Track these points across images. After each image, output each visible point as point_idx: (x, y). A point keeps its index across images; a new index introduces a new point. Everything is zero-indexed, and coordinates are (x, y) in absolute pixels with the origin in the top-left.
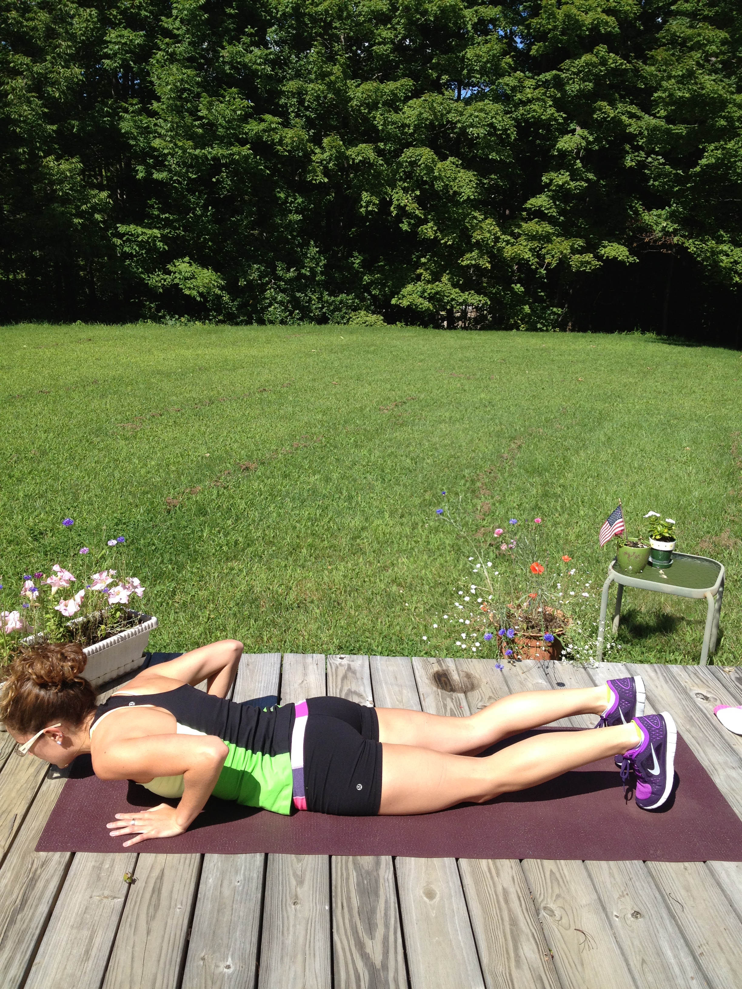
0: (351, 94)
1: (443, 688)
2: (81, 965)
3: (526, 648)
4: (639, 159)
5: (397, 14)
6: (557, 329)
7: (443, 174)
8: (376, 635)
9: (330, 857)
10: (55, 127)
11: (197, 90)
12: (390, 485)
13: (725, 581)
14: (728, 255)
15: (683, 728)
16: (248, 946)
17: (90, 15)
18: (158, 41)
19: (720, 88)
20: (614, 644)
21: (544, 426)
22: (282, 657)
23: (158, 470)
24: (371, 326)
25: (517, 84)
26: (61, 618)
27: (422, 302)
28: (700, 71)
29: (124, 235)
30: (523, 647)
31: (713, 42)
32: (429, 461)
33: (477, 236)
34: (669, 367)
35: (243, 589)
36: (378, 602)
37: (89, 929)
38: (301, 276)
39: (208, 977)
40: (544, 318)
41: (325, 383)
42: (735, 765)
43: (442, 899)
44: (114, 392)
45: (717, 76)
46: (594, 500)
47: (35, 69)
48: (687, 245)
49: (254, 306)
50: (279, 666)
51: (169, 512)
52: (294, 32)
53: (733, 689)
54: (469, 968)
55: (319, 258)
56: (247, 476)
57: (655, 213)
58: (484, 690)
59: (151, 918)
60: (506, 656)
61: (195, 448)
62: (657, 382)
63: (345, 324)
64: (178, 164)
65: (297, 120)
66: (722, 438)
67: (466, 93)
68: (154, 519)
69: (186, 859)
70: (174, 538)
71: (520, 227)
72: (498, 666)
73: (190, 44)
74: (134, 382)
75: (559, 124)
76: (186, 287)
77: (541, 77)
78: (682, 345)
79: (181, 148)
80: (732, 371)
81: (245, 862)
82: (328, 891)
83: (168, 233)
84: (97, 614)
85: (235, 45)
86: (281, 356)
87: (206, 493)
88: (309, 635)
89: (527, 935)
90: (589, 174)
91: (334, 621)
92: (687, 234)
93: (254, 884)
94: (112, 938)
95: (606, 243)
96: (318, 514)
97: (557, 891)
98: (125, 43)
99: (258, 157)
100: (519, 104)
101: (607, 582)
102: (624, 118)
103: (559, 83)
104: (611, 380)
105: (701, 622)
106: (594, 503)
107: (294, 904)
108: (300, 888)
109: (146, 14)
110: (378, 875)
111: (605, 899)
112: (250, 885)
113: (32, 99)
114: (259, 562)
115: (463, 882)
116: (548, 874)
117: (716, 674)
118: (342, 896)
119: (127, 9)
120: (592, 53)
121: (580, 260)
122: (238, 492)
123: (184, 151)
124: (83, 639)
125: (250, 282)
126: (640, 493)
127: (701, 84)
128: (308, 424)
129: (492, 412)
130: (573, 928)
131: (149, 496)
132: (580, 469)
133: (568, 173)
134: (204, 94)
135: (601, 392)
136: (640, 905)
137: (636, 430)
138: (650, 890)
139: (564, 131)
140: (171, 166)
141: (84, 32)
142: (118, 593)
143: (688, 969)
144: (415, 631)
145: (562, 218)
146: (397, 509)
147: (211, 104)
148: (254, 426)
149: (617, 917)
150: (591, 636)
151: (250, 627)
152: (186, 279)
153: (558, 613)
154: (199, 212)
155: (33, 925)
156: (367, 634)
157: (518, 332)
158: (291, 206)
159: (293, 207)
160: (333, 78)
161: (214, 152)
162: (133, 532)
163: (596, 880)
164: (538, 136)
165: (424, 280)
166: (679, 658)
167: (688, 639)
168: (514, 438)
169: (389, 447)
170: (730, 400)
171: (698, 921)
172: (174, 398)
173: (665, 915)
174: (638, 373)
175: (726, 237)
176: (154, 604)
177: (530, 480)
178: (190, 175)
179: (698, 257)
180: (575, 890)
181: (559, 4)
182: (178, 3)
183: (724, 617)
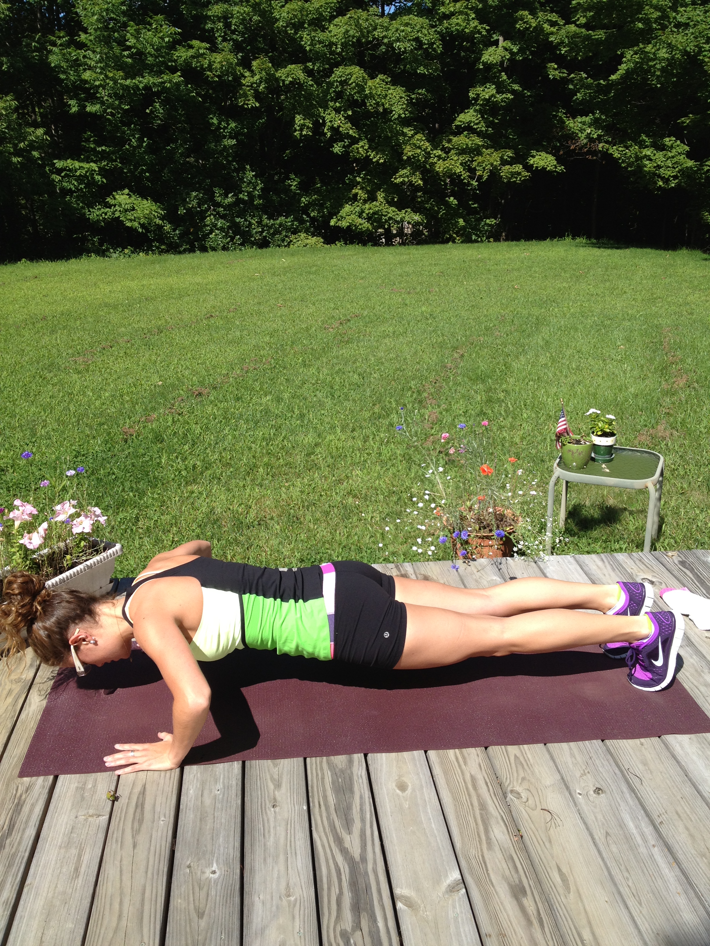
0: (276, 14)
2: (71, 883)
3: (479, 548)
6: (491, 240)
7: (374, 92)
8: (335, 546)
9: (305, 759)
11: (123, 19)
12: (340, 401)
13: (664, 471)
14: (651, 160)
16: (231, 851)
20: (562, 538)
21: (484, 334)
23: (112, 401)
24: (312, 248)
26: (26, 552)
27: (361, 222)
29: (62, 170)
30: (477, 547)
32: (375, 375)
33: (408, 153)
34: (600, 269)
35: (204, 511)
36: (336, 515)
37: (76, 847)
38: (239, 201)
39: (195, 884)
40: (479, 230)
41: (270, 306)
43: (414, 790)
44: (64, 327)
46: (536, 403)
48: (611, 151)
49: (195, 234)
51: (126, 441)
53: (676, 572)
54: (443, 854)
55: (256, 182)
56: (200, 402)
57: (580, 120)
59: (136, 833)
60: (461, 557)
61: (147, 377)
62: (589, 285)
63: (285, 246)
64: (110, 96)
65: (225, 44)
66: (654, 335)
67: (390, 9)
68: (112, 449)
70: (133, 466)
71: (449, 141)
72: (454, 567)
74: (82, 316)
75: (483, 36)
76: (128, 220)
78: (612, 248)
79: (111, 79)
80: (660, 271)
81: (224, 770)
82: (305, 792)
83: (105, 165)
84: (62, 545)
86: (226, 281)
87: (161, 420)
88: (272, 551)
89: (497, 818)
90: (514, 85)
91: (294, 535)
92: (610, 139)
93: (233, 791)
94: (100, 854)
95: (534, 152)
96: (272, 434)
97: (522, 774)
99: (190, 86)
100: (442, 18)
101: (553, 479)
102: (546, 26)
104: (545, 286)
105: (643, 511)
106: (536, 406)
107: (273, 806)
108: (278, 791)
110: (352, 773)
111: (568, 778)
112: (230, 793)
114: (218, 483)
115: (433, 772)
116: (512, 758)
117: (660, 560)
118: (319, 796)
121: (510, 170)
122: (192, 417)
123: (115, 82)
124: (50, 570)
125: (189, 210)
126: (579, 392)
128: (257, 347)
129: (434, 324)
130: (539, 808)
131: (106, 427)
132: (520, 373)
133: (494, 86)
134: (132, 23)
135: (537, 298)
136: (602, 782)
137: (572, 333)
138: (609, 767)
139: (489, 43)
140: (103, 98)
142: (81, 523)
143: (650, 837)
144: (372, 539)
145: (490, 130)
146: (348, 424)
147: (138, 31)
148: (203, 352)
149: (580, 794)
150: (540, 532)
152: (126, 210)
153: (508, 512)
154: (134, 142)
155: (22, 848)
156: (327, 546)
157: (454, 245)
158: (224, 131)
159: (226, 132)
161: (146, 81)
162: (92, 463)
163: (558, 761)
164: (462, 48)
165: (361, 200)
166: (624, 547)
167: (631, 527)
168: (457, 348)
169: (336, 364)
170: (660, 298)
171: (656, 792)
172: (123, 329)
173: (625, 789)
174: (571, 278)
175: (648, 141)
176: (119, 531)
177: (474, 387)
178: (123, 106)
179: (622, 162)
180: (540, 773)
183: (664, 505)
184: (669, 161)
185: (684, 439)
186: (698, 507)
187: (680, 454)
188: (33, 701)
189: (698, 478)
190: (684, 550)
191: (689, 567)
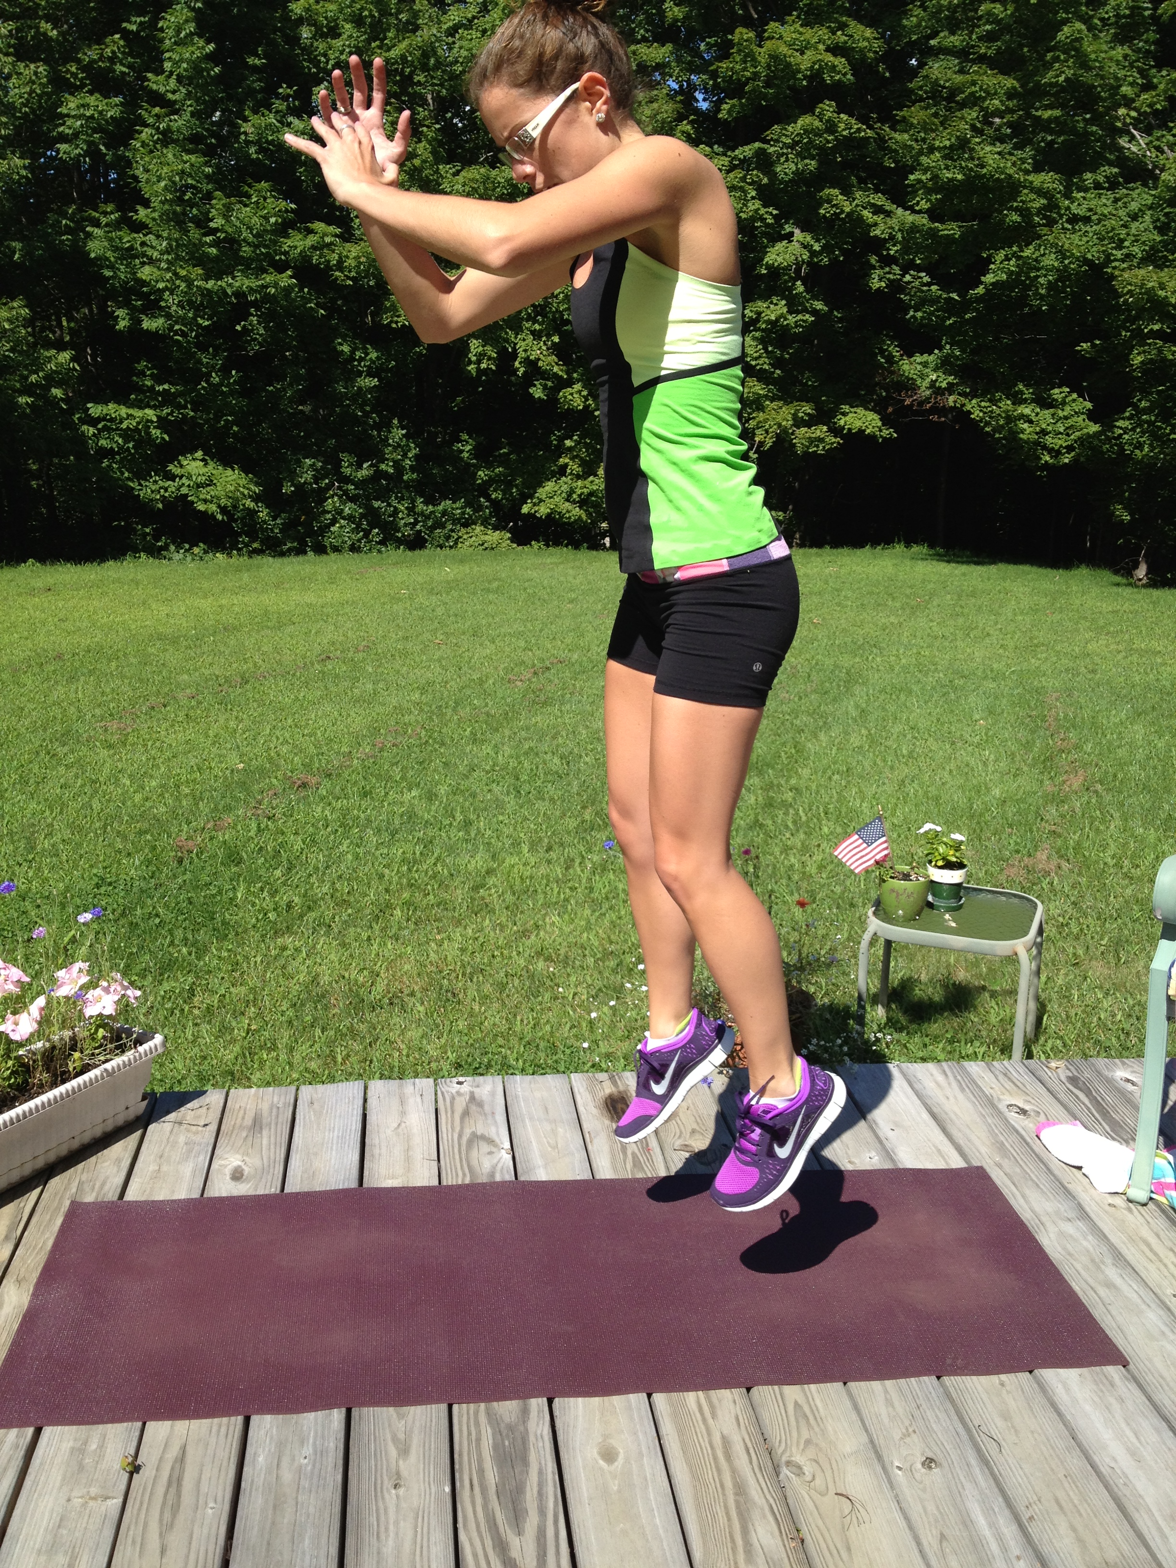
4: (891, 276)
8: (514, 1041)
9: (450, 1407)
11: (207, 187)
12: (530, 800)
13: (1045, 926)
14: (1031, 422)
15: (989, 1161)
16: (323, 1562)
17: (36, 73)
18: (143, 113)
19: (1009, 164)
20: (880, 1034)
22: (366, 1088)
23: (162, 795)
24: (493, 549)
26: (8, 1045)
27: (570, 508)
28: (977, 140)
29: (99, 420)
31: (996, 94)
32: (587, 759)
34: (949, 597)
35: (301, 980)
36: (516, 989)
37: (66, 1552)
38: (379, 475)
41: (422, 642)
42: (1071, 1214)
43: (627, 1460)
44: (90, 671)
45: (1003, 146)
46: (844, 810)
48: (968, 407)
49: (308, 525)
50: (361, 1102)
51: (180, 861)
53: (1063, 1095)
55: (408, 445)
56: (304, 797)
57: (919, 360)
58: (683, 1119)
59: (166, 1528)
61: (220, 756)
62: (931, 621)
63: (451, 547)
64: (180, 305)
66: (1032, 704)
68: (157, 874)
69: (220, 1426)
70: (191, 903)
73: (193, 114)
74: (121, 654)
75: (768, 225)
76: (200, 500)
77: (737, 152)
78: (968, 563)
79: (185, 279)
80: (1043, 601)
81: (316, 1424)
82: (448, 1461)
83: (168, 414)
84: (67, 1034)
85: (263, 115)
86: (353, 602)
87: (239, 827)
88: (409, 1048)
89: (762, 1509)
90: (816, 303)
91: (447, 1023)
92: (968, 390)
93: (330, 1460)
94: (105, 1565)
95: (846, 408)
96: (418, 853)
97: (805, 1435)
98: (92, 117)
99: (306, 290)
101: (867, 937)
102: (866, 213)
103: (764, 162)
104: (862, 621)
105: (1011, 992)
106: (843, 814)
107: (395, 1486)
108: (405, 1460)
109: (124, 69)
110: (527, 1431)
111: (881, 1441)
112: (325, 1462)
114: (327, 934)
115: (660, 1430)
116: (791, 1408)
117: (1037, 1074)
118: (470, 1469)
119: (92, 62)
120: (814, 114)
121: (807, 435)
122: (290, 823)
123: (189, 283)
124: (45, 1076)
125: (300, 487)
126: (911, 794)
127: (979, 159)
128: (399, 709)
130: (832, 1492)
131: (149, 837)
132: (820, 761)
133: (784, 302)
134: (218, 193)
135: (848, 639)
136: (935, 1448)
137: (903, 697)
138: (948, 1422)
139: (777, 236)
140: (169, 308)
141: (27, 100)
142: (98, 1000)
143: (1012, 1543)
144: (574, 1031)
145: (778, 371)
146: (541, 839)
147: (228, 208)
148: (313, 716)
149: (899, 1468)
151: (315, 1041)
152: (199, 486)
154: (215, 379)
156: (500, 1041)
158: (359, 365)
159: (363, 367)
160: (417, 162)
161: (237, 284)
162: (124, 898)
163: (865, 1412)
165: (571, 474)
166: (981, 1051)
167: (993, 1019)
169: (525, 739)
170: (1043, 645)
171: (1023, 1465)
172: (186, 677)
173: (973, 1460)
174: (903, 608)
175: (1028, 393)
176: (161, 1012)
178: (200, 321)
179: (986, 425)
180: (835, 1432)
181: (761, 39)
182: (172, 50)
183: (1046, 983)
184: (1059, 424)
185: (1078, 875)
186: (1101, 988)
187: (1073, 899)
188: (6, 1298)
189: (1102, 939)
190: (1077, 1060)
191: (1083, 1087)
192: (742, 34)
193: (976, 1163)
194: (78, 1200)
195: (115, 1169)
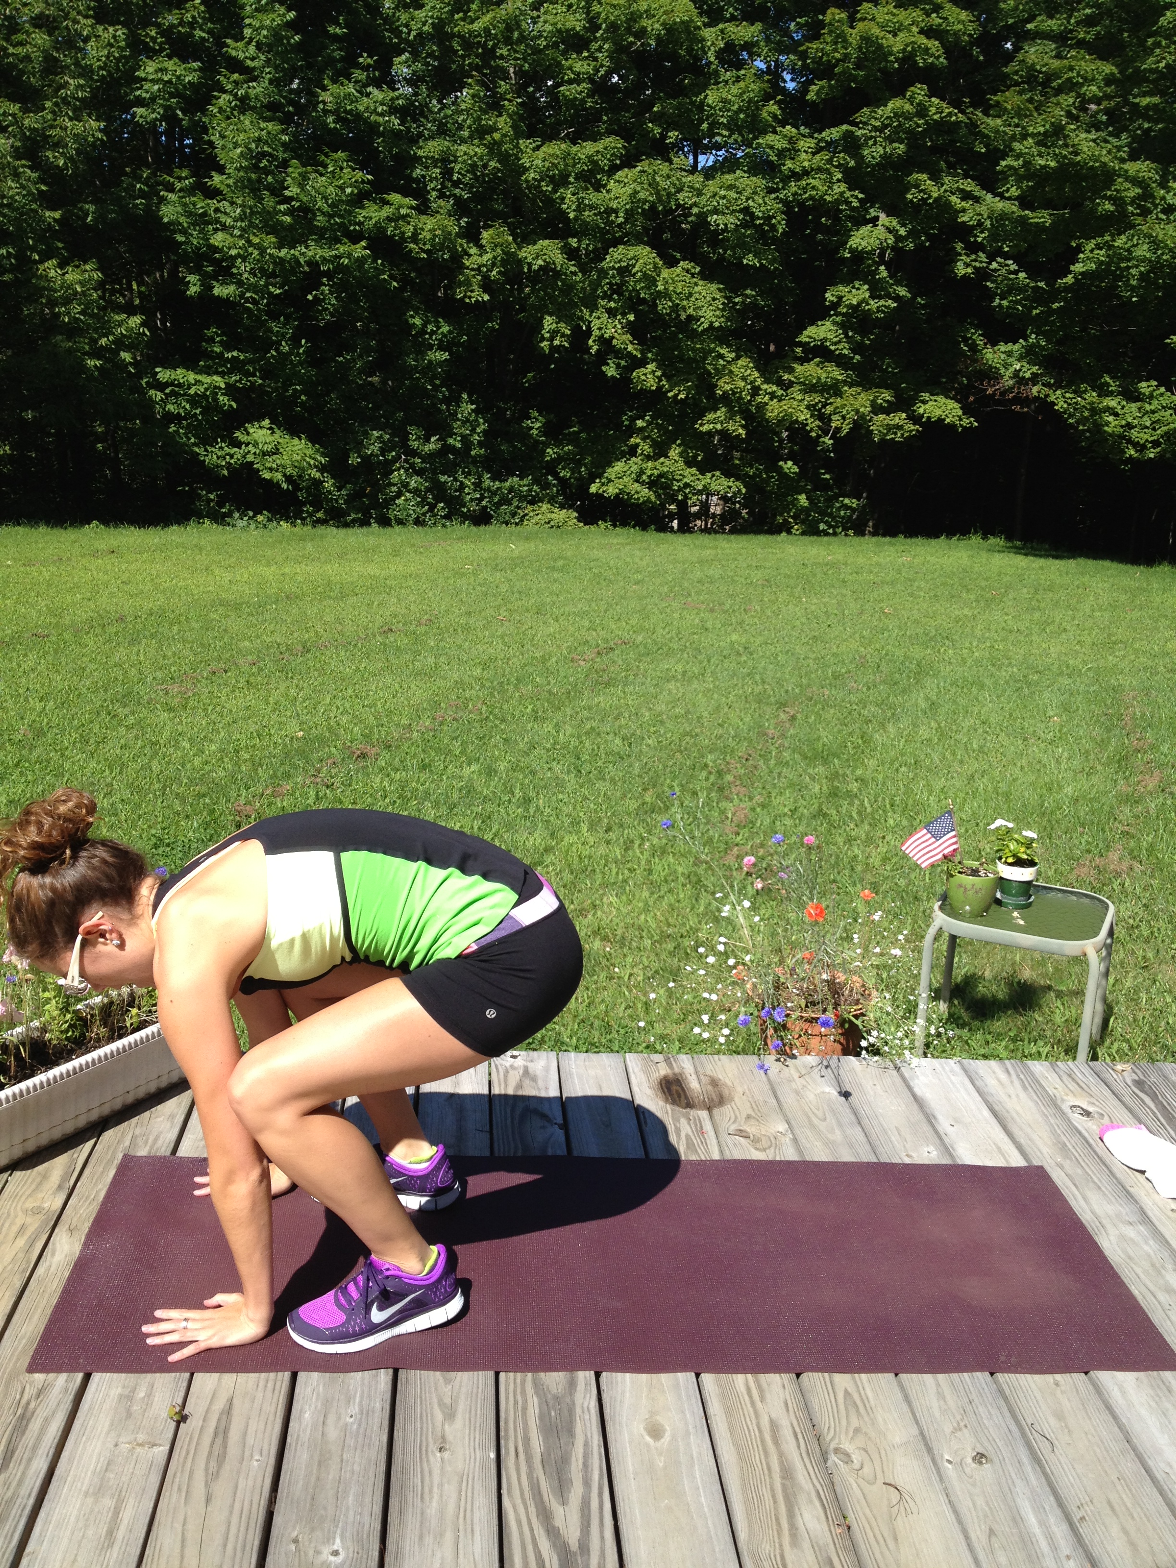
0: (525, 161)
1: (674, 1102)
2: (100, 1555)
3: (804, 1038)
4: (977, 264)
5: (598, 35)
6: (851, 532)
7: (671, 288)
9: (497, 1374)
10: (57, 215)
11: (282, 155)
12: (590, 780)
13: (1115, 927)
14: (1116, 415)
15: (1050, 1161)
16: (366, 1519)
17: (114, 37)
18: (222, 79)
19: (1104, 152)
20: (941, 1030)
21: (830, 685)
23: (221, 759)
24: (559, 527)
25: (786, 145)
26: (67, 999)
27: (639, 489)
28: (1073, 127)
29: (167, 384)
30: (800, 1036)
31: (1093, 79)
32: (650, 742)
33: (724, 385)
34: (1025, 590)
37: (112, 1496)
38: (446, 449)
40: (830, 515)
41: (485, 618)
42: (1133, 1218)
43: (674, 1438)
44: (152, 635)
45: (1099, 134)
46: (911, 802)
47: (26, 122)
48: (1052, 398)
49: (373, 497)
52: (436, 63)
53: (1128, 1098)
54: (717, 1549)
55: (477, 420)
56: (363, 768)
57: (1003, 348)
58: (739, 1104)
59: (212, 1478)
60: (774, 1051)
61: (280, 723)
62: (1007, 614)
63: (517, 524)
64: (252, 272)
65: (441, 202)
66: (1109, 702)
67: (705, 160)
69: (267, 1382)
71: (791, 370)
72: (761, 1067)
73: (271, 82)
74: (183, 619)
75: (853, 209)
76: (265, 468)
77: (824, 134)
78: (1047, 556)
79: (258, 247)
80: (1123, 598)
81: (363, 1384)
82: (493, 1428)
83: (236, 381)
85: (342, 84)
86: (417, 575)
87: (298, 794)
89: (809, 1494)
90: (899, 289)
92: (1052, 381)
93: (376, 1420)
94: (150, 1510)
95: (926, 396)
96: (476, 828)
97: (855, 1422)
98: (170, 82)
99: (380, 261)
100: (789, 177)
101: (932, 932)
102: (954, 199)
103: (852, 145)
104: (935, 613)
105: (1078, 993)
106: (910, 807)
107: (440, 1450)
108: (450, 1425)
109: (203, 35)
110: (573, 1402)
111: (930, 1434)
112: (370, 1422)
113: (21, 170)
115: (708, 1411)
116: (841, 1395)
117: (1102, 1076)
118: (516, 1437)
119: (172, 26)
120: (904, 97)
121: (885, 422)
122: (348, 793)
123: (262, 251)
124: (103, 1030)
125: (366, 459)
126: (981, 789)
127: (1073, 146)
128: (459, 684)
129: (750, 663)
130: (880, 1481)
131: (207, 800)
132: (887, 752)
133: (866, 287)
134: (294, 162)
135: (920, 631)
136: (986, 1444)
137: (974, 690)
138: (1001, 1418)
139: (861, 220)
140: (241, 275)
141: (105, 63)
143: (1062, 1543)
144: (629, 1011)
145: (858, 357)
146: (600, 819)
147: (304, 177)
148: (374, 688)
149: (950, 1462)
150: (906, 1017)
152: (264, 454)
153: (855, 982)
154: (285, 348)
155: (24, 1491)
157: (790, 537)
158: (431, 338)
159: (434, 340)
160: (497, 136)
161: (310, 254)
163: (915, 1404)
164: (818, 227)
165: (642, 454)
166: (1045, 1050)
167: (1058, 1019)
168: (785, 705)
169: (587, 719)
170: (1121, 642)
171: (1076, 1466)
172: (247, 644)
173: (1025, 1458)
174: (977, 601)
175: (1114, 386)
177: (811, 771)
178: (272, 289)
179: (1069, 417)
180: (884, 1420)
181: (852, 21)
182: (252, 17)
183: (1114, 985)
184: (1146, 418)
185: (1151, 877)
186: (1170, 992)
187: (1144, 901)
188: (58, 1246)
189: (1172, 943)
190: (1144, 1063)
191: (1149, 1091)
192: (835, 14)
193: (1036, 1162)
194: (131, 1153)
195: (169, 1125)
